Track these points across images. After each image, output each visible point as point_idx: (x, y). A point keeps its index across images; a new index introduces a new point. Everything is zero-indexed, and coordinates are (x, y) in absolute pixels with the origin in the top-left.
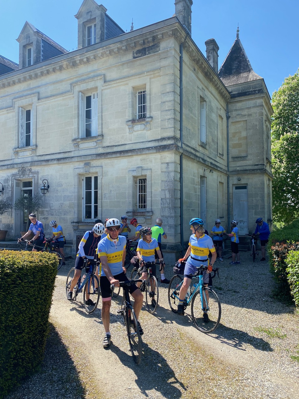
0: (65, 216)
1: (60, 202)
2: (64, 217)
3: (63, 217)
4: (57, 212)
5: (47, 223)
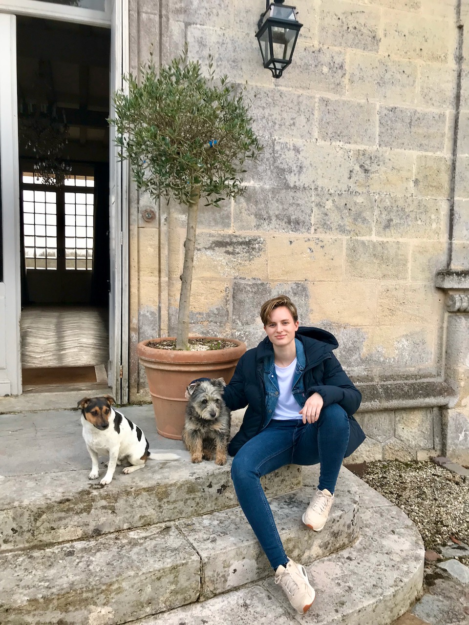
0: (390, 238)
1: (352, 147)
2: (382, 244)
3: (374, 238)
4: (329, 205)
5: (254, 279)
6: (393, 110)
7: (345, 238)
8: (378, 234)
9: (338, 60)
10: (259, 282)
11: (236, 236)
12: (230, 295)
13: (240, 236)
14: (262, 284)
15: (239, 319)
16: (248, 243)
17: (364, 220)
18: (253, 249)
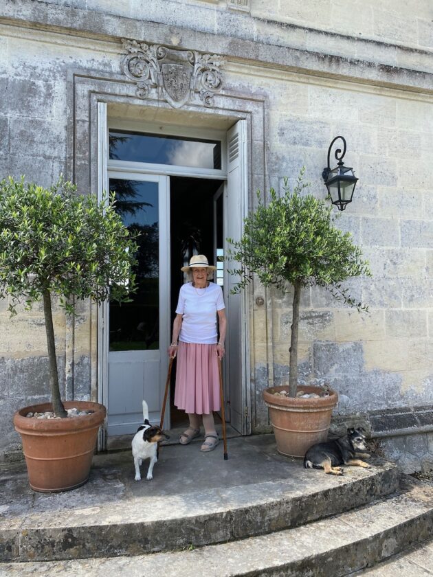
5: (327, 341)
6: (409, 222)
7: (384, 309)
8: (405, 305)
9: (372, 193)
10: (331, 343)
11: (314, 312)
12: (312, 353)
13: (316, 312)
14: (332, 344)
15: (318, 370)
16: (322, 316)
17: (396, 297)
18: (326, 320)
